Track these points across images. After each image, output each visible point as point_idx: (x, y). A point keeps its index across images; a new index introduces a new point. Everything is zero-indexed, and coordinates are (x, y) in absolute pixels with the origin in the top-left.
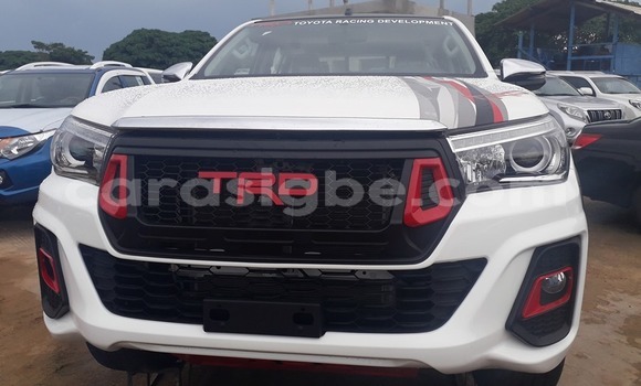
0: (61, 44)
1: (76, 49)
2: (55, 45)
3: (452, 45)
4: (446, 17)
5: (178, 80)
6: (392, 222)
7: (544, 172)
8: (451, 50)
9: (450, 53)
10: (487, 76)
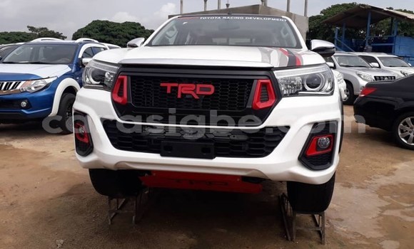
0: (46, 28)
1: (55, 32)
2: (42, 29)
3: (285, 32)
4: (283, 17)
5: (137, 47)
6: (247, 107)
7: (320, 91)
8: (285, 34)
9: (284, 36)
10: (301, 48)
